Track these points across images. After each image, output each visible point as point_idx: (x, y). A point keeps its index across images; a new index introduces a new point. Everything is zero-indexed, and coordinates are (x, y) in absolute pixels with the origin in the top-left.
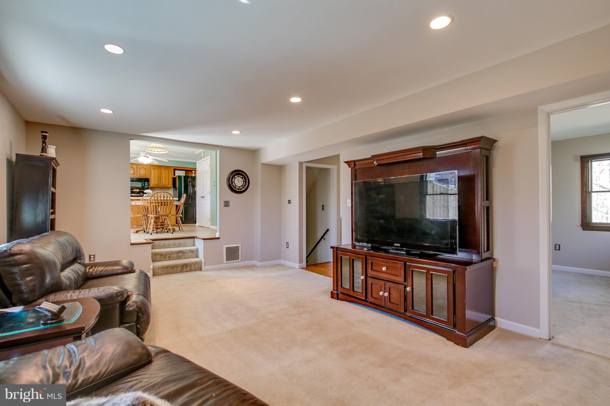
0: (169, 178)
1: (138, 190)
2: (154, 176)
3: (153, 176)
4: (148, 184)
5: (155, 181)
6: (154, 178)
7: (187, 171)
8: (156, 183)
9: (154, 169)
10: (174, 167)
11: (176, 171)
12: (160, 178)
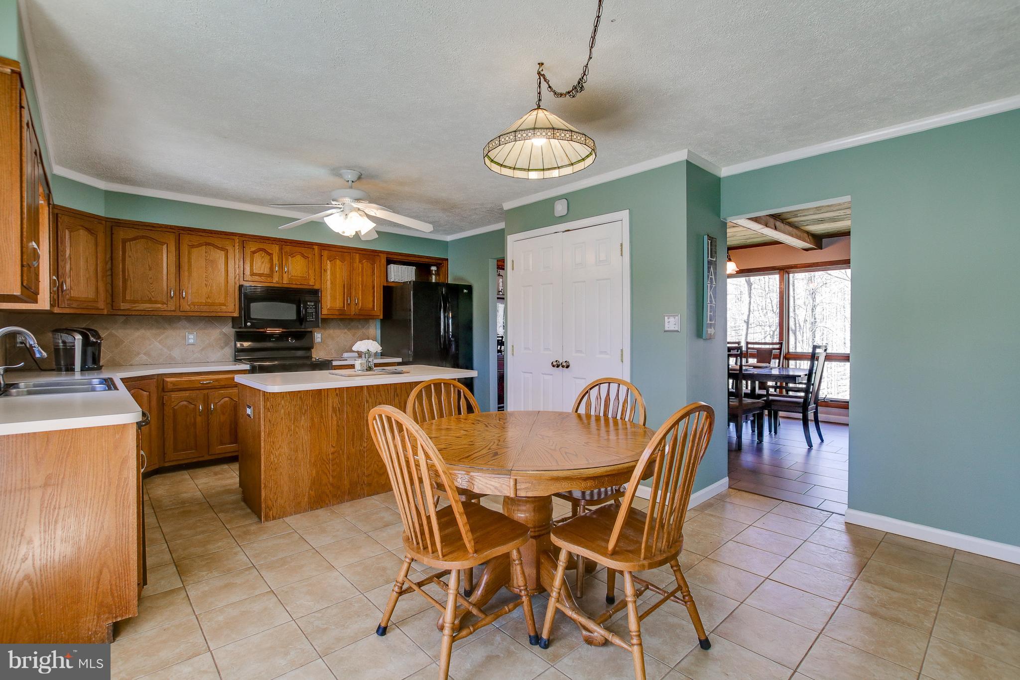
0: (373, 288)
1: (278, 331)
2: (332, 283)
3: (329, 283)
4: (316, 308)
5: (334, 298)
6: (332, 289)
7: (423, 267)
8: (338, 304)
9: (331, 259)
10: (388, 253)
11: (392, 265)
12: (348, 289)
